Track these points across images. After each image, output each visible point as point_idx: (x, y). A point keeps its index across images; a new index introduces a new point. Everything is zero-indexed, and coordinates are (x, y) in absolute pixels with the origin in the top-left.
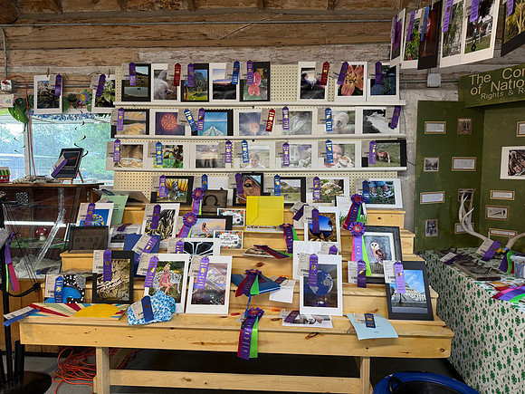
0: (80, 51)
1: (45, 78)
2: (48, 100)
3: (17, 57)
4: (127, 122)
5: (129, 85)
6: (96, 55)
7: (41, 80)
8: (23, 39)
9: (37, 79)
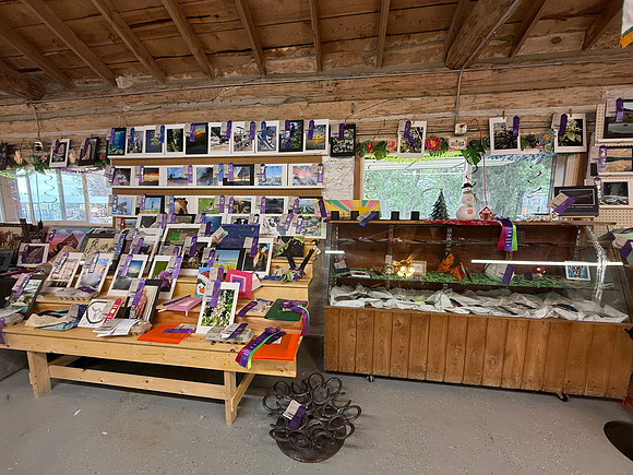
0: (536, 92)
1: (501, 120)
2: (506, 141)
3: (467, 101)
4: (610, 159)
5: (614, 122)
6: (554, 96)
7: (497, 122)
8: (475, 84)
9: (492, 122)
